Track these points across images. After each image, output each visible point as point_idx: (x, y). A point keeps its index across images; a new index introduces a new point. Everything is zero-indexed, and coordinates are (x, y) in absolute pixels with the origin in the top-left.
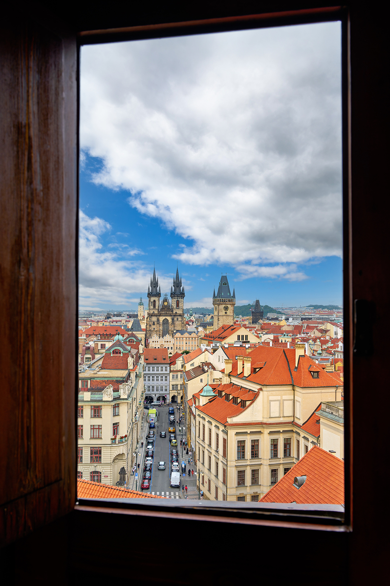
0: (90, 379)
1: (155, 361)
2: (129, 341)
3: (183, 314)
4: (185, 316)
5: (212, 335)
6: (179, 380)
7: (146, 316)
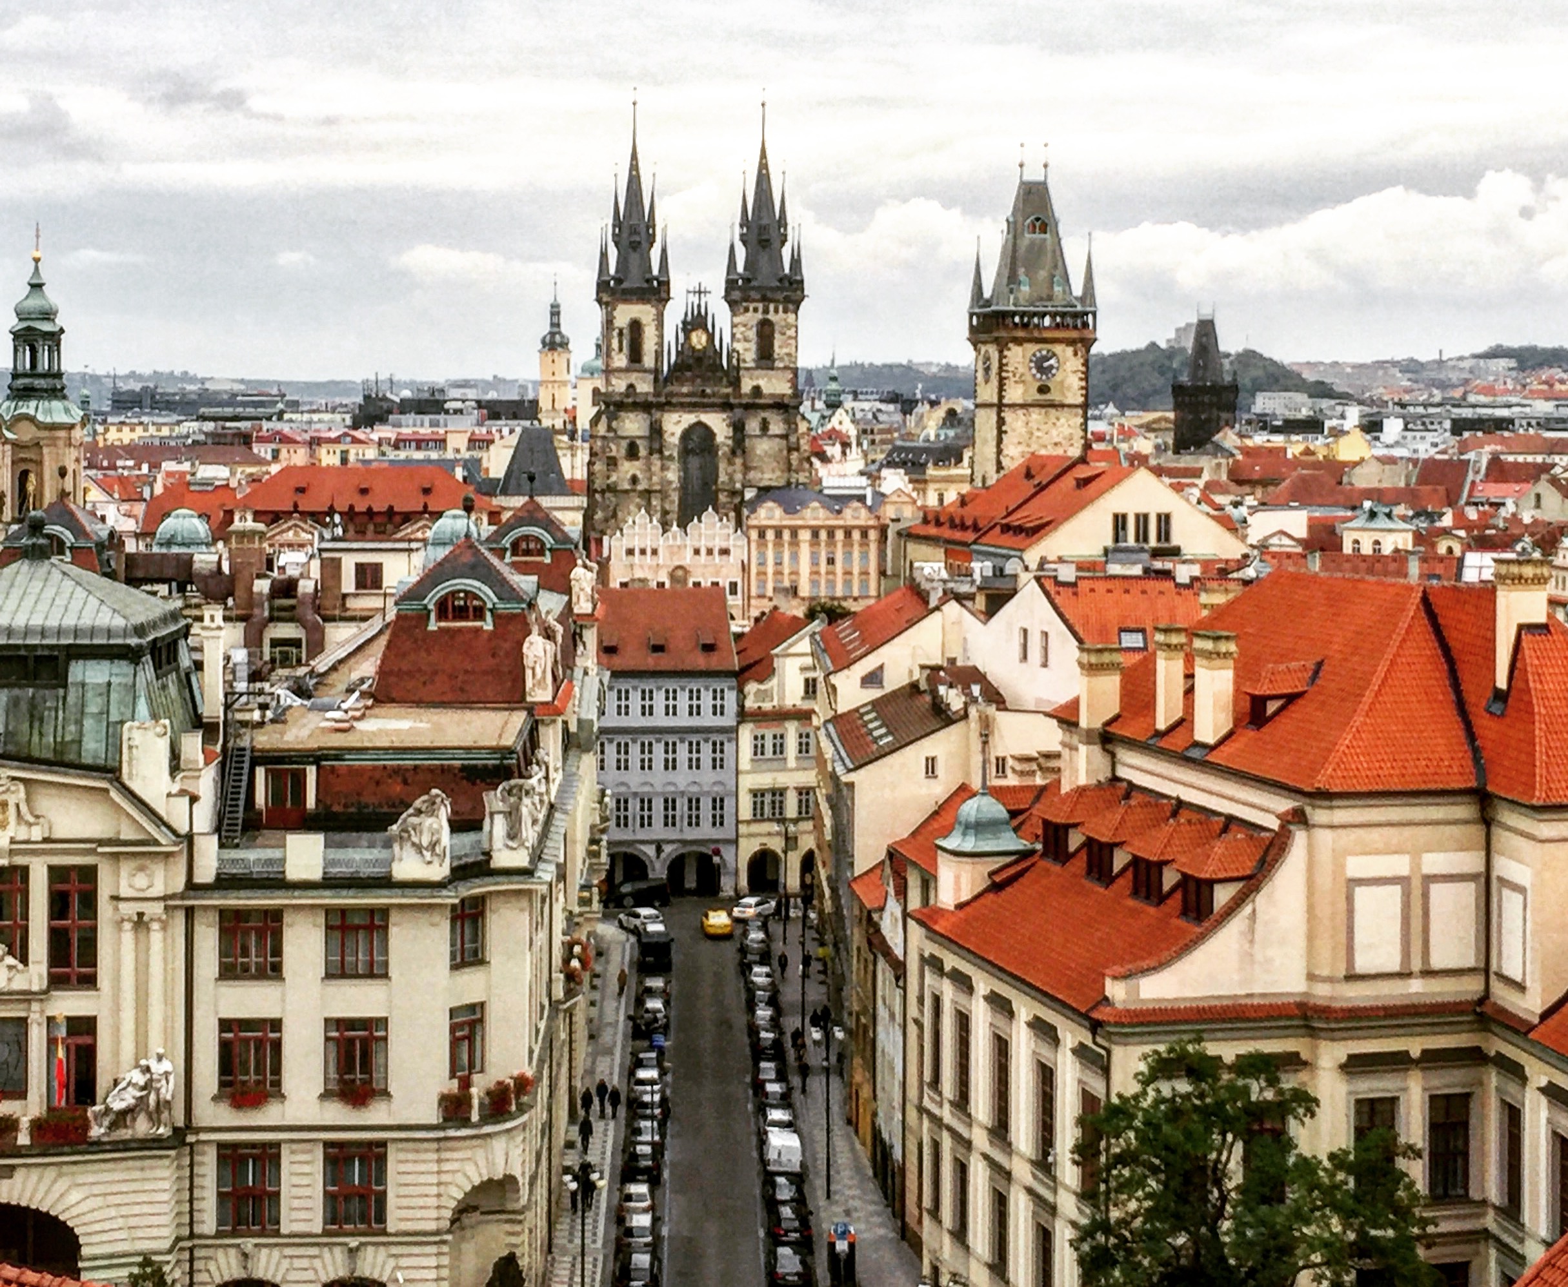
0: (317, 757)
1: (651, 661)
2: (515, 546)
3: (797, 395)
4: (805, 408)
5: (969, 514)
6: (792, 762)
7: (586, 413)
